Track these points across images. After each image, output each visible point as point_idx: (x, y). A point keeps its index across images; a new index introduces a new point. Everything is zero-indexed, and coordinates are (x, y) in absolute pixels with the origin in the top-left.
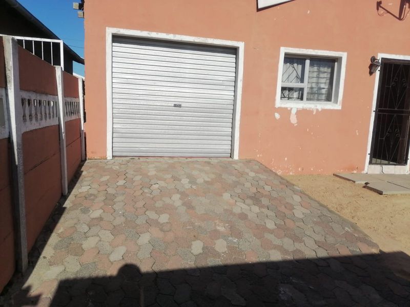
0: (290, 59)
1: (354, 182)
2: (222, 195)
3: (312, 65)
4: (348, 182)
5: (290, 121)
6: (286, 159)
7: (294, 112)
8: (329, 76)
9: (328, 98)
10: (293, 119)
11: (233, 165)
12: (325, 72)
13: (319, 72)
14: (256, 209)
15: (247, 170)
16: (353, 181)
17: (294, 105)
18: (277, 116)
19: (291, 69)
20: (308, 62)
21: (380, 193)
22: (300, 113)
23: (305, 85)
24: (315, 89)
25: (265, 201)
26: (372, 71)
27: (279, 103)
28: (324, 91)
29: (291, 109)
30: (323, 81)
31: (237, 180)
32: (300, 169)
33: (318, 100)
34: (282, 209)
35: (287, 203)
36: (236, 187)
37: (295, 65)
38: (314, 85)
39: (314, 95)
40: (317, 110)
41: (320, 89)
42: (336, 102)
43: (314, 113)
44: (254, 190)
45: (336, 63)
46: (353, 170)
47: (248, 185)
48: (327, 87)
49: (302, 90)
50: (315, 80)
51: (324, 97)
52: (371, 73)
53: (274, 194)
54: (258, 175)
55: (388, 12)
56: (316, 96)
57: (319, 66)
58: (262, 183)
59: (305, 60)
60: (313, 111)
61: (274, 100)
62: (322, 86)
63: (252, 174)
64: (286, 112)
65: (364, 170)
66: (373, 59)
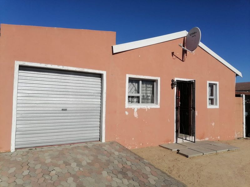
0: (131, 80)
1: (172, 150)
2: (101, 174)
3: (143, 83)
4: (168, 150)
5: (134, 116)
6: (133, 139)
7: (136, 110)
8: (151, 89)
9: (152, 102)
10: (136, 115)
11: (103, 147)
12: (149, 87)
13: (147, 87)
14: (126, 181)
15: (113, 151)
16: (171, 150)
17: (136, 106)
18: (127, 113)
19: (132, 86)
20: (141, 82)
21: (187, 157)
22: (139, 111)
23: (140, 95)
24: (145, 97)
25: (130, 174)
26: (173, 87)
27: (128, 105)
28: (150, 98)
29: (134, 108)
30: (149, 92)
31: (108, 159)
32: (141, 145)
33: (147, 103)
34: (141, 178)
35: (143, 173)
36: (109, 165)
37: (134, 83)
38: (145, 94)
39: (145, 100)
40: (148, 108)
41: (148, 96)
42: (157, 104)
43: (147, 110)
44: (121, 166)
45: (155, 83)
46: (169, 142)
47: (116, 162)
48: (151, 95)
49: (138, 97)
50: (145, 92)
51: (150, 101)
52: (172, 88)
53: (134, 168)
54: (120, 153)
55: (177, 58)
56: (146, 100)
57: (146, 84)
58: (124, 160)
59: (139, 81)
60: (146, 109)
61: (125, 104)
62: (149, 95)
63: (117, 153)
64: (131, 111)
65: (174, 141)
66: (173, 81)
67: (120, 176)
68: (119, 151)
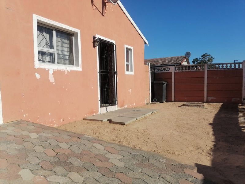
1: (102, 121)
3: (57, 36)
4: (97, 122)
5: (49, 80)
6: (50, 114)
7: (51, 72)
8: (69, 46)
9: (71, 63)
10: (52, 79)
11: (3, 131)
12: (66, 43)
13: (62, 42)
15: (25, 133)
16: (100, 120)
17: (51, 68)
18: (38, 76)
19: (41, 37)
20: (54, 32)
21: (123, 124)
22: (55, 73)
23: (54, 51)
24: (61, 56)
26: (95, 45)
27: (38, 64)
28: (67, 57)
29: (49, 69)
30: (66, 49)
31: (21, 147)
32: (61, 121)
33: (65, 64)
34: (98, 163)
35: (96, 155)
36: (27, 156)
37: (44, 33)
38: (60, 52)
39: (62, 60)
40: (67, 71)
41: (65, 55)
42: (78, 66)
43: (66, 73)
44: (52, 153)
45: (73, 37)
46: (93, 113)
47: (39, 149)
48: (68, 54)
49: (51, 55)
50: (60, 48)
51: (68, 62)
52: (94, 47)
53: (77, 151)
54: (40, 134)
55: (97, 9)
56: (63, 61)
57: (62, 37)
58: (53, 142)
59: (52, 30)
60: (65, 72)
61: (33, 61)
62: (66, 53)
63: (34, 135)
64: (44, 73)
65: (98, 112)
66: (94, 38)
67: (59, 169)
68: (37, 132)
